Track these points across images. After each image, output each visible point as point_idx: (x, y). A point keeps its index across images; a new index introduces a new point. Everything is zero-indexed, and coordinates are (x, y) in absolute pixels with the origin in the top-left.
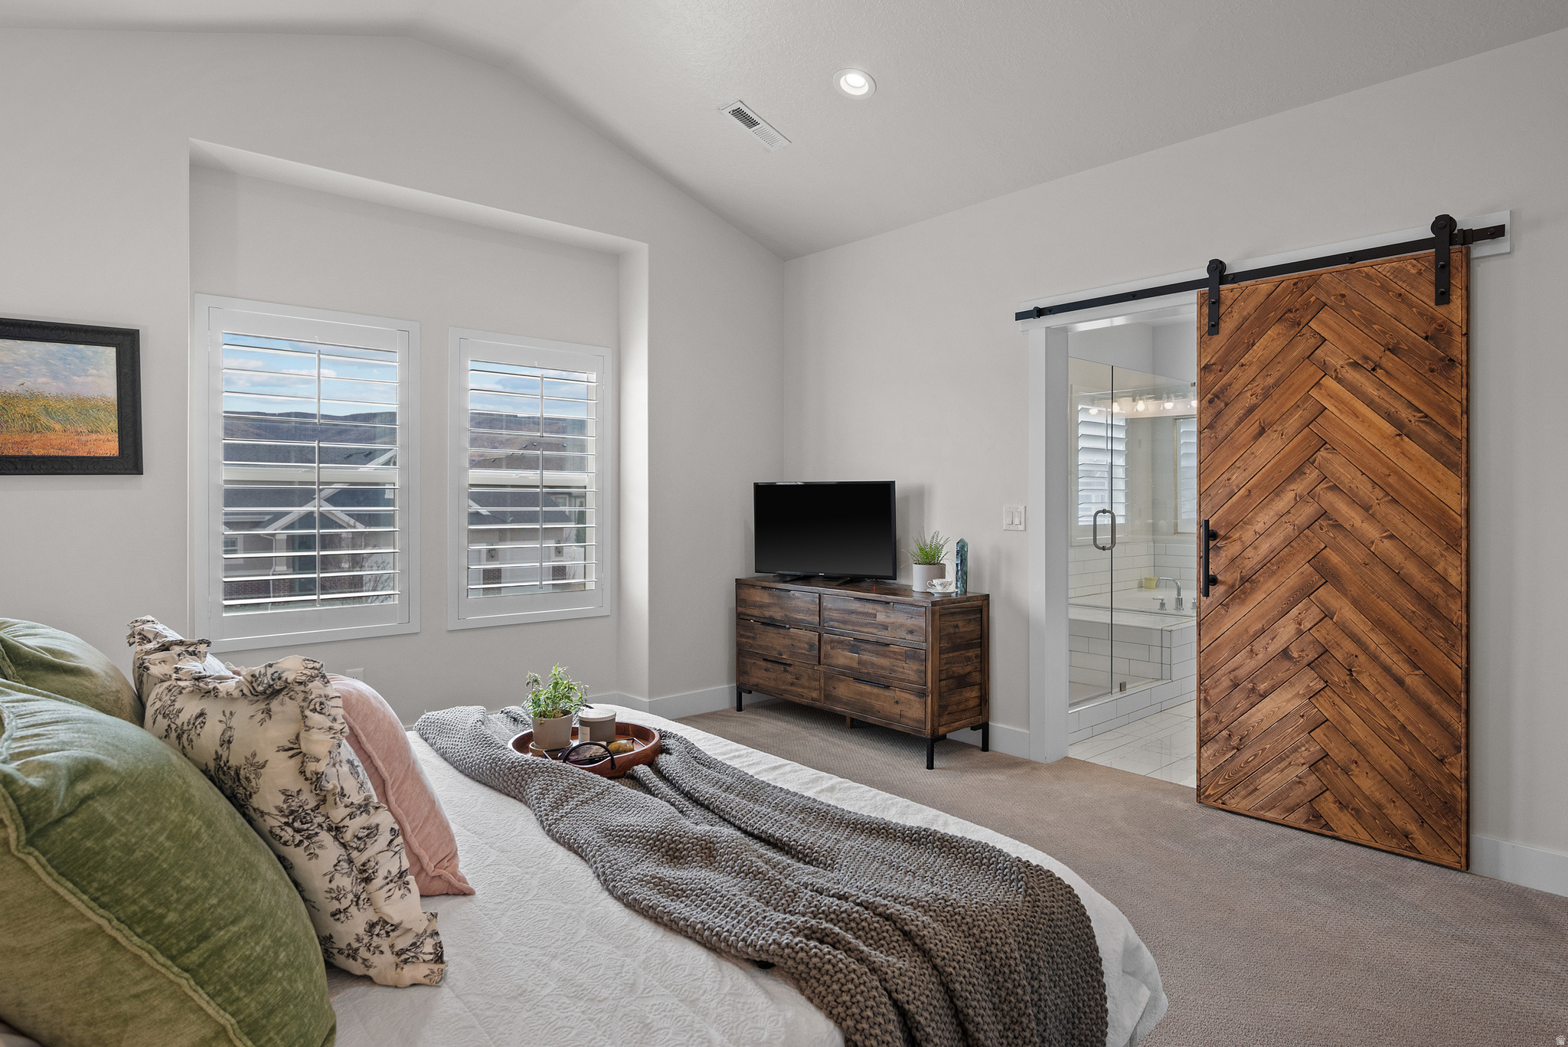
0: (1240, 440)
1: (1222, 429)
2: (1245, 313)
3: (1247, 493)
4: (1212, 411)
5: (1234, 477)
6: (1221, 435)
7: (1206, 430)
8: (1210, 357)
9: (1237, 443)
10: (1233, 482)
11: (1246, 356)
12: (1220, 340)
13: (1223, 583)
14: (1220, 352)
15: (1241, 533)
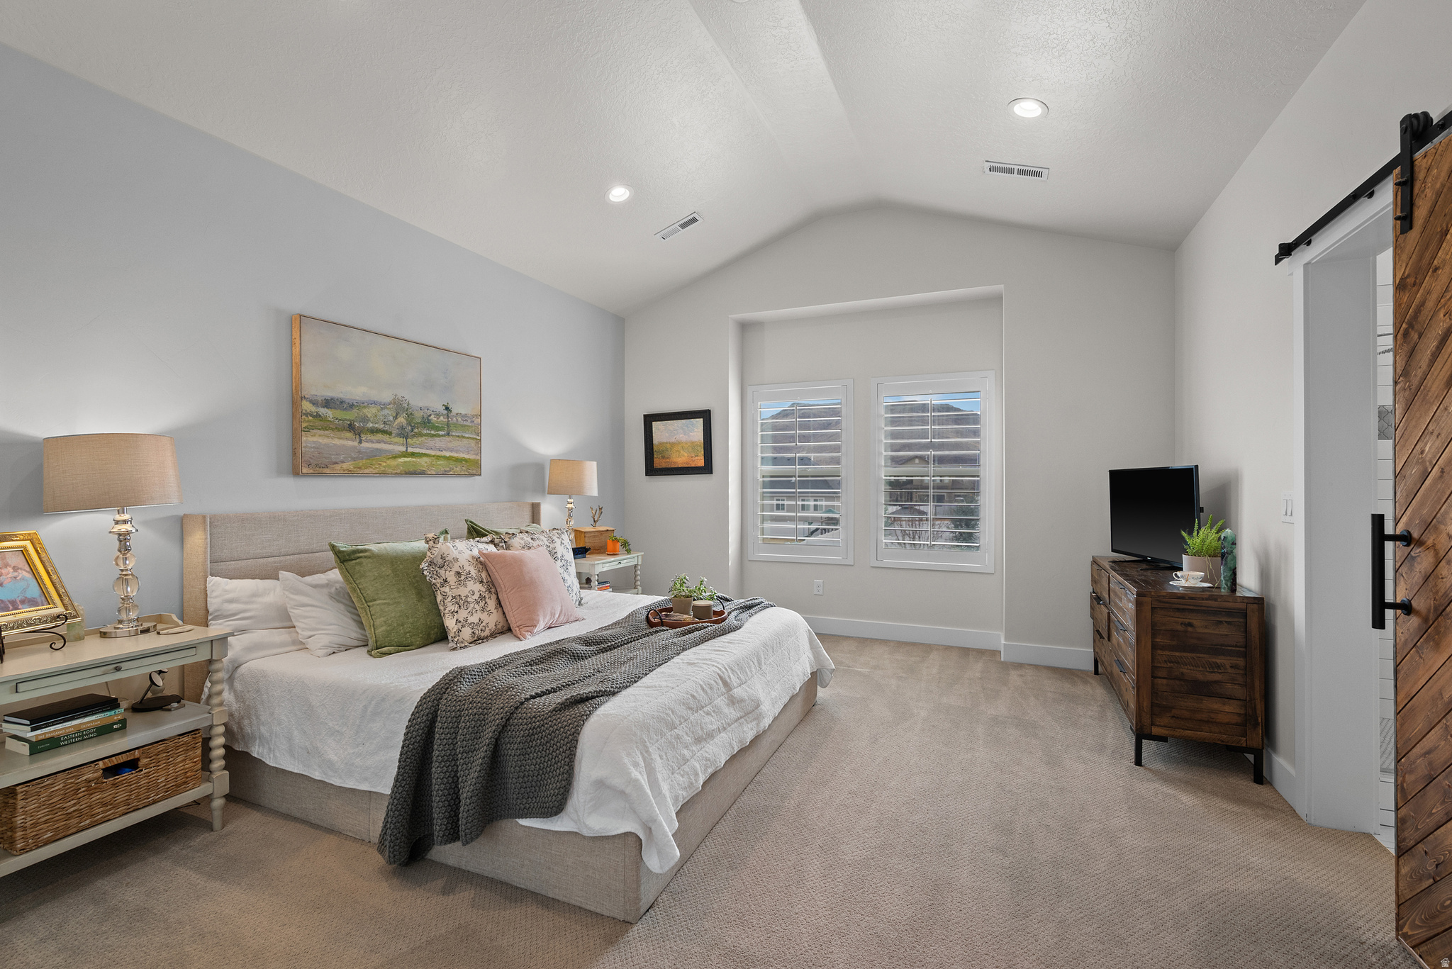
0: (1433, 389)
1: (1415, 375)
2: (1438, 185)
3: (1439, 474)
4: (1406, 348)
5: (1427, 449)
6: (1415, 381)
7: (1401, 378)
8: (1404, 265)
9: (1430, 394)
10: (1426, 455)
11: (1439, 254)
12: (1414, 234)
13: (1417, 613)
14: (1414, 256)
15: (1434, 536)
